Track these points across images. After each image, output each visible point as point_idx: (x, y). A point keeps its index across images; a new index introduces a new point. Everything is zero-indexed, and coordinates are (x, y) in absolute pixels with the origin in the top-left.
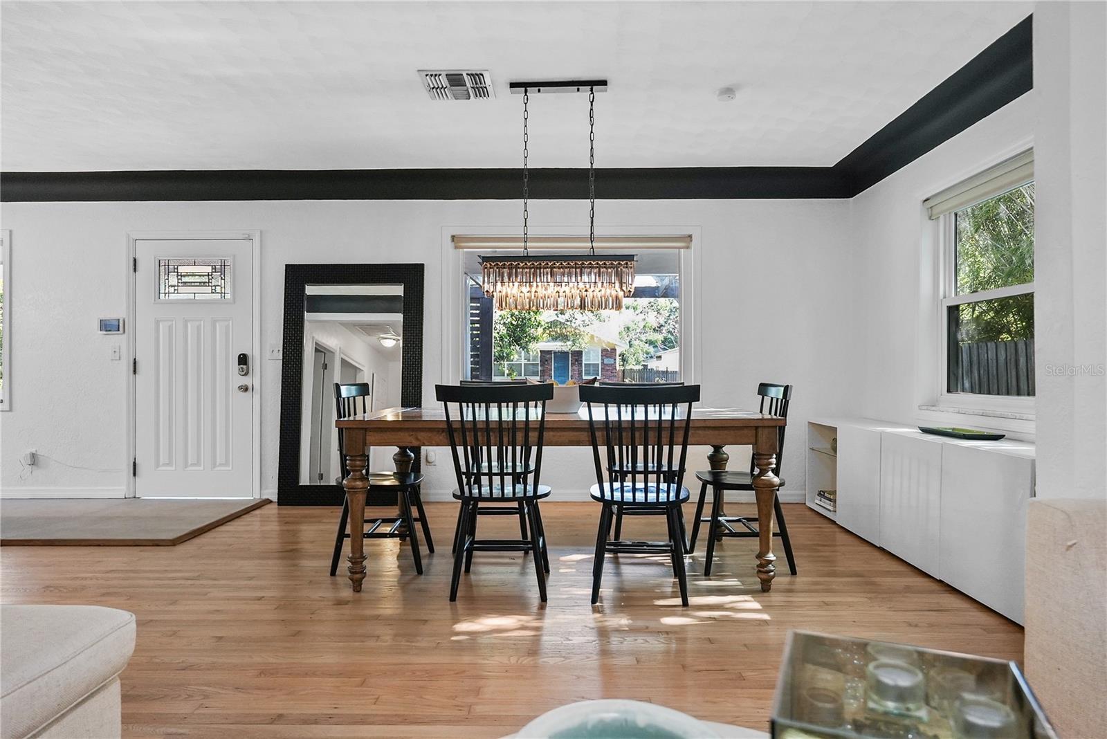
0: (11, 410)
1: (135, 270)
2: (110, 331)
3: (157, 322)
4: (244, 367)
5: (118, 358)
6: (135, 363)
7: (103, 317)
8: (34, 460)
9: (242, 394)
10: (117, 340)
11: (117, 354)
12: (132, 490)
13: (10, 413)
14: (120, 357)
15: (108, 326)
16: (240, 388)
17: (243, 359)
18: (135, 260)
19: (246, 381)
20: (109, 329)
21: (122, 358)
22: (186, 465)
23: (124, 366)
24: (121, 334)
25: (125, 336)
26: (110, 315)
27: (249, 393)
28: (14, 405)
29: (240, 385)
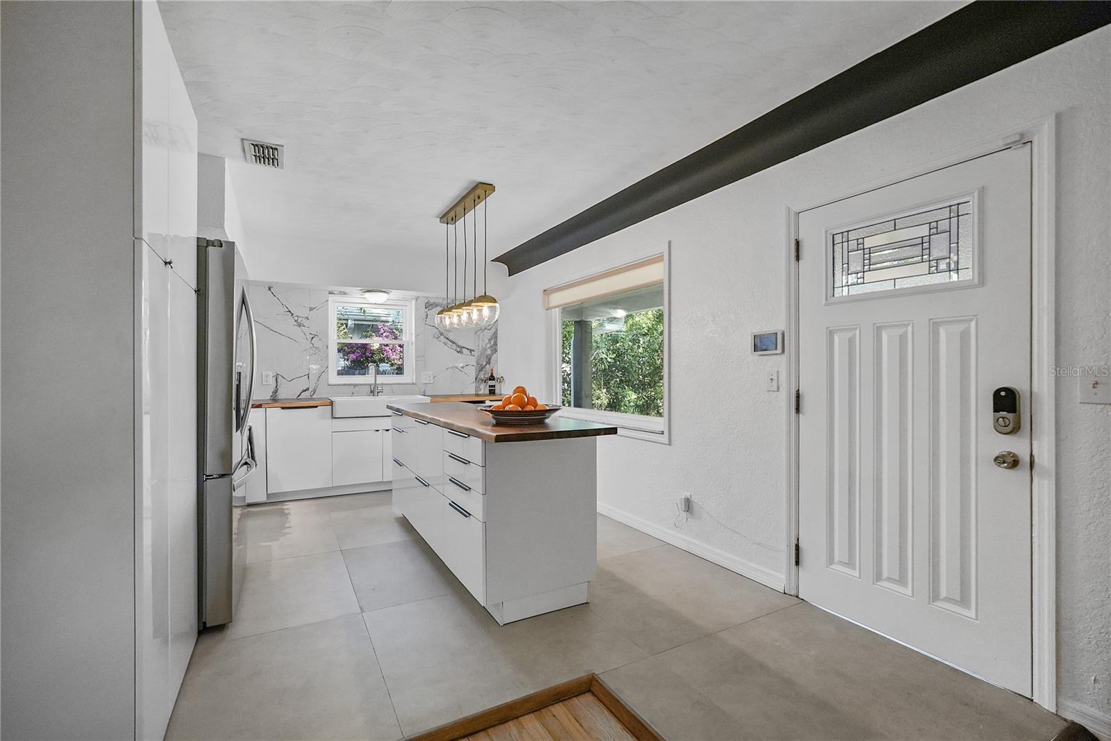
0: (670, 444)
1: (798, 258)
2: (766, 350)
3: (831, 334)
4: (1010, 416)
5: (776, 390)
6: (798, 396)
7: (757, 331)
8: (688, 505)
9: (1002, 472)
10: (775, 363)
11: (775, 382)
12: (793, 585)
13: (669, 447)
14: (778, 388)
15: (762, 344)
16: (1000, 460)
17: (1006, 401)
18: (798, 243)
19: (1016, 445)
20: (764, 348)
21: (781, 389)
22: (878, 577)
23: (783, 401)
24: (780, 354)
25: (784, 358)
26: (765, 328)
27: (1021, 474)
28: (673, 439)
29: (997, 454)
